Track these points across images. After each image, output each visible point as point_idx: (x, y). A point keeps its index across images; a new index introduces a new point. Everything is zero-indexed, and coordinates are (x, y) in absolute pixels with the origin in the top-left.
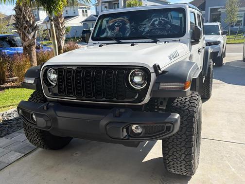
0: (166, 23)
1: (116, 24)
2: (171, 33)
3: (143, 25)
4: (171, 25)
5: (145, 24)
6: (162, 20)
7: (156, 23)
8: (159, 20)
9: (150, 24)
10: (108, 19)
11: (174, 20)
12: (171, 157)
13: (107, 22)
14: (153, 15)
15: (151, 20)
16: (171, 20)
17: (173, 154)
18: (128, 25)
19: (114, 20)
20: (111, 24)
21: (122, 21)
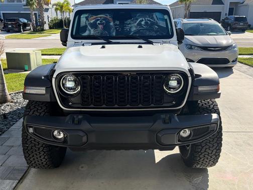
0: (153, 24)
1: (99, 22)
2: (160, 34)
3: (128, 24)
4: (158, 26)
5: (130, 24)
6: (148, 20)
7: (143, 23)
8: (145, 20)
9: (136, 24)
10: (86, 15)
11: (160, 22)
12: (203, 154)
13: (87, 18)
14: (138, 15)
15: (137, 19)
16: (158, 21)
17: (205, 151)
18: (112, 24)
19: (95, 17)
20: (92, 22)
21: (105, 19)
